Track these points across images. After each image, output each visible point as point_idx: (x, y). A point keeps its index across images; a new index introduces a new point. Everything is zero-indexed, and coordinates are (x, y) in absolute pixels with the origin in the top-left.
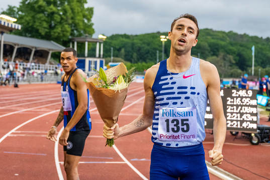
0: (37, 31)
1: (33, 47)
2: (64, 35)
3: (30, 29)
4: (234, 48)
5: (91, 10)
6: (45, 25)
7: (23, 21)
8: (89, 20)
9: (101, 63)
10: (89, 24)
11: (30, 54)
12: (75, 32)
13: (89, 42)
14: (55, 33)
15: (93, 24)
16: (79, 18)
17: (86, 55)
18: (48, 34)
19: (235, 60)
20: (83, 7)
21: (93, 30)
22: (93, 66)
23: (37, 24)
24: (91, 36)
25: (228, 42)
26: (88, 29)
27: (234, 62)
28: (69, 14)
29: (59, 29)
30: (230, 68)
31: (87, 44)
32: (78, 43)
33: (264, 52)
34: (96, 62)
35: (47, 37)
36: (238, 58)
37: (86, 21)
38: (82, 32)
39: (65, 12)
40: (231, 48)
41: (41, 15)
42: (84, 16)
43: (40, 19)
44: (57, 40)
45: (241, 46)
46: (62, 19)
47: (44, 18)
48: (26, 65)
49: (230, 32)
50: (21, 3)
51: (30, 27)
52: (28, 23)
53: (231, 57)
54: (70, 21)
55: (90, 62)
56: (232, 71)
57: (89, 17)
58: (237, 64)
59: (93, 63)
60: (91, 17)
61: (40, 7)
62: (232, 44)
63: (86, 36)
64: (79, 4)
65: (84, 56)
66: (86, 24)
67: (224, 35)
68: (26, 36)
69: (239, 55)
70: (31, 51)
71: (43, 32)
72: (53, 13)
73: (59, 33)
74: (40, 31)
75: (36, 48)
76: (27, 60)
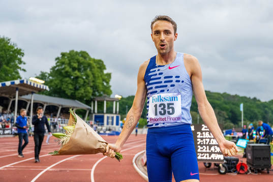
0: (64, 92)
1: (60, 105)
2: (86, 96)
3: (58, 90)
4: (228, 106)
5: (109, 75)
6: (71, 87)
7: (53, 84)
8: (108, 83)
9: (117, 118)
10: (108, 86)
11: (57, 111)
12: (97, 93)
13: (107, 101)
14: (79, 93)
15: (110, 86)
16: (99, 81)
17: (105, 111)
18: (73, 94)
19: (228, 115)
20: (103, 73)
21: (111, 91)
22: (110, 121)
23: (64, 86)
24: (110, 96)
25: (222, 101)
26: (107, 91)
27: (227, 117)
28: (91, 77)
29: (82, 91)
30: (224, 122)
31: (105, 102)
32: (98, 102)
33: (252, 109)
34: (113, 118)
35: (73, 97)
36: (230, 114)
37: (105, 84)
38: (102, 93)
39: (87, 76)
40: (225, 106)
41: (67, 79)
42: (104, 80)
43: (66, 82)
44: (81, 99)
45: (233, 104)
46: (85, 82)
47: (70, 81)
48: (54, 120)
49: (225, 93)
50: (51, 69)
51: (58, 89)
52: (57, 86)
53: (224, 113)
54: (92, 84)
55: (108, 118)
56: (226, 124)
57: (107, 80)
58: (229, 119)
59: (110, 118)
60: (109, 81)
61: (67, 72)
62: (226, 103)
63: (105, 96)
64: (99, 70)
65: (103, 112)
66: (105, 86)
67: (220, 96)
68: (55, 96)
69: (232, 112)
70: (58, 108)
71: (69, 93)
72: (77, 78)
73: (82, 94)
74: (67, 92)
75: (62, 106)
76: (55, 115)
